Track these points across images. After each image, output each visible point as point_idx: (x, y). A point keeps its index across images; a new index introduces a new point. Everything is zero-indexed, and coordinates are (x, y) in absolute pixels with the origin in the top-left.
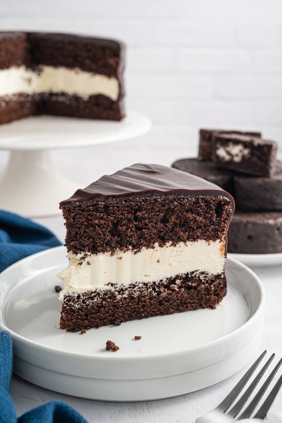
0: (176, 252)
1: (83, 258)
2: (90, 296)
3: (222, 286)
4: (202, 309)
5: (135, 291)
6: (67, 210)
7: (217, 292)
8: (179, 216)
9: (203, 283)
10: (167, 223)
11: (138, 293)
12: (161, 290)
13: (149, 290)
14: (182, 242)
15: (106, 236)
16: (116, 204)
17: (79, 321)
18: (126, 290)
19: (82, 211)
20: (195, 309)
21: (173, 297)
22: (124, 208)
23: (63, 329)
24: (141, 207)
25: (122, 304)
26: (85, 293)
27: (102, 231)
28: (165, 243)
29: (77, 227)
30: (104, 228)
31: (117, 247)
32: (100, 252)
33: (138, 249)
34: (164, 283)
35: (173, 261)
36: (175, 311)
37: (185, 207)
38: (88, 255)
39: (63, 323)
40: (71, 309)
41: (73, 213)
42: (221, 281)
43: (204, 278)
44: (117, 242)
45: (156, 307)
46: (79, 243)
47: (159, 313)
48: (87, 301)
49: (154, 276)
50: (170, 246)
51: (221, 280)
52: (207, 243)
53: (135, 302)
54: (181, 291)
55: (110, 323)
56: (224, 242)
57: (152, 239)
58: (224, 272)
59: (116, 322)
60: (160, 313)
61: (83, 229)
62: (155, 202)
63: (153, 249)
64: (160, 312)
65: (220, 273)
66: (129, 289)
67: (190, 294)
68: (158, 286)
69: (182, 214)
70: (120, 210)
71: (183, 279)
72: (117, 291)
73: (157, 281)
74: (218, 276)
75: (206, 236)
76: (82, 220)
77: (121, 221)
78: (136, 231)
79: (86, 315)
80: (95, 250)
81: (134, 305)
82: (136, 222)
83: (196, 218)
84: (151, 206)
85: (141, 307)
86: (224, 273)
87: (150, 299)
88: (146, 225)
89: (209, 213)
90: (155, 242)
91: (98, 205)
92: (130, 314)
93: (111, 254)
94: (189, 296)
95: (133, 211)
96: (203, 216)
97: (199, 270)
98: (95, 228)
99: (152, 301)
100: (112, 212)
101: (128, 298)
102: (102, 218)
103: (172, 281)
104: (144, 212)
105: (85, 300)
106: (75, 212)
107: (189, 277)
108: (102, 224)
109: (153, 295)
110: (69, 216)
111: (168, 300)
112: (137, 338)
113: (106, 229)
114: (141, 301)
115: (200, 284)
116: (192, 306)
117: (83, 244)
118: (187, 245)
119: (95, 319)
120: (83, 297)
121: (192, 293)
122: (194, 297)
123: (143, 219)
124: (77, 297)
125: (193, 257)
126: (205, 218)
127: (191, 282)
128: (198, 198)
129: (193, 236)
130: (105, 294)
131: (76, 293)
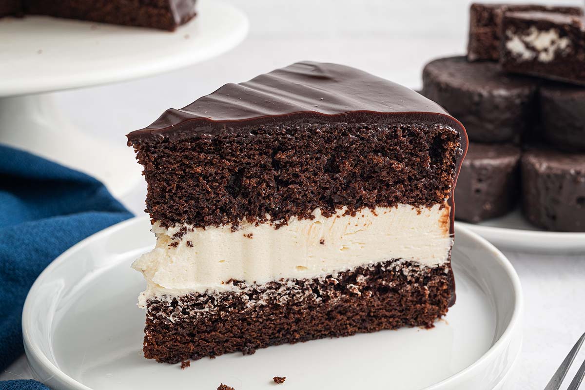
0: (356, 225)
1: (179, 235)
2: (196, 301)
3: (445, 287)
4: (409, 327)
5: (279, 294)
6: (143, 147)
7: (437, 299)
8: (360, 161)
9: (410, 283)
10: (337, 173)
11: (287, 298)
12: (329, 294)
13: (307, 293)
14: (367, 208)
15: (220, 196)
16: (236, 137)
17: (178, 344)
18: (263, 291)
19: (171, 151)
20: (395, 327)
21: (352, 307)
22: (252, 145)
23: (149, 358)
24: (285, 143)
25: (256, 317)
26: (187, 297)
27: (212, 187)
28: (334, 210)
29: (163, 178)
30: (216, 181)
31: (243, 215)
32: (210, 224)
33: (282, 220)
34: (334, 281)
35: (350, 243)
36: (357, 330)
37: (371, 143)
38: (187, 229)
39: (149, 348)
40: (162, 323)
41: (154, 153)
42: (444, 279)
43: (410, 274)
44: (243, 207)
45: (323, 323)
46: (169, 207)
47: (327, 333)
48: (191, 310)
49: (314, 269)
50: (343, 215)
51: (445, 277)
52: (415, 209)
53: (281, 313)
54: (367, 296)
55: (236, 349)
56: (448, 208)
57: (309, 202)
58: (449, 262)
59: (246, 348)
60: (330, 333)
61: (174, 184)
62: (312, 134)
63: (312, 219)
64: (329, 331)
65: (440, 265)
66: (268, 291)
67: (386, 301)
68: (322, 287)
69: (365, 157)
70: (244, 148)
71: (370, 275)
72: (246, 294)
73: (321, 277)
74: (438, 270)
75: (412, 197)
76: (172, 167)
77: (248, 169)
78: (278, 188)
79: (192, 335)
80: (200, 221)
81: (280, 318)
82: (276, 170)
83: (391, 164)
84: (305, 141)
85: (292, 322)
86: (449, 265)
87: (310, 308)
88: (296, 176)
89: (417, 156)
90: (314, 207)
91: (201, 139)
92: (273, 334)
93: (232, 228)
94: (384, 305)
95: (271, 151)
96: (406, 160)
97: (400, 258)
98: (198, 181)
99: (314, 313)
100: (229, 153)
101: (266, 306)
102: (211, 163)
103: (349, 277)
104: (291, 153)
105: (188, 308)
106: (159, 151)
107: (383, 272)
108: (211, 175)
109: (314, 301)
110: (147, 158)
111: (344, 310)
112: (278, 380)
113: (220, 184)
114: (292, 311)
115: (404, 283)
116: (390, 323)
117: (177, 209)
118: (376, 213)
119: (209, 342)
120: (183, 304)
121: (389, 299)
122: (393, 306)
123: (290, 166)
124: (171, 303)
125: (388, 235)
126: (411, 164)
127: (386, 280)
128: (395, 127)
129: (387, 198)
130: (223, 299)
131: (169, 297)
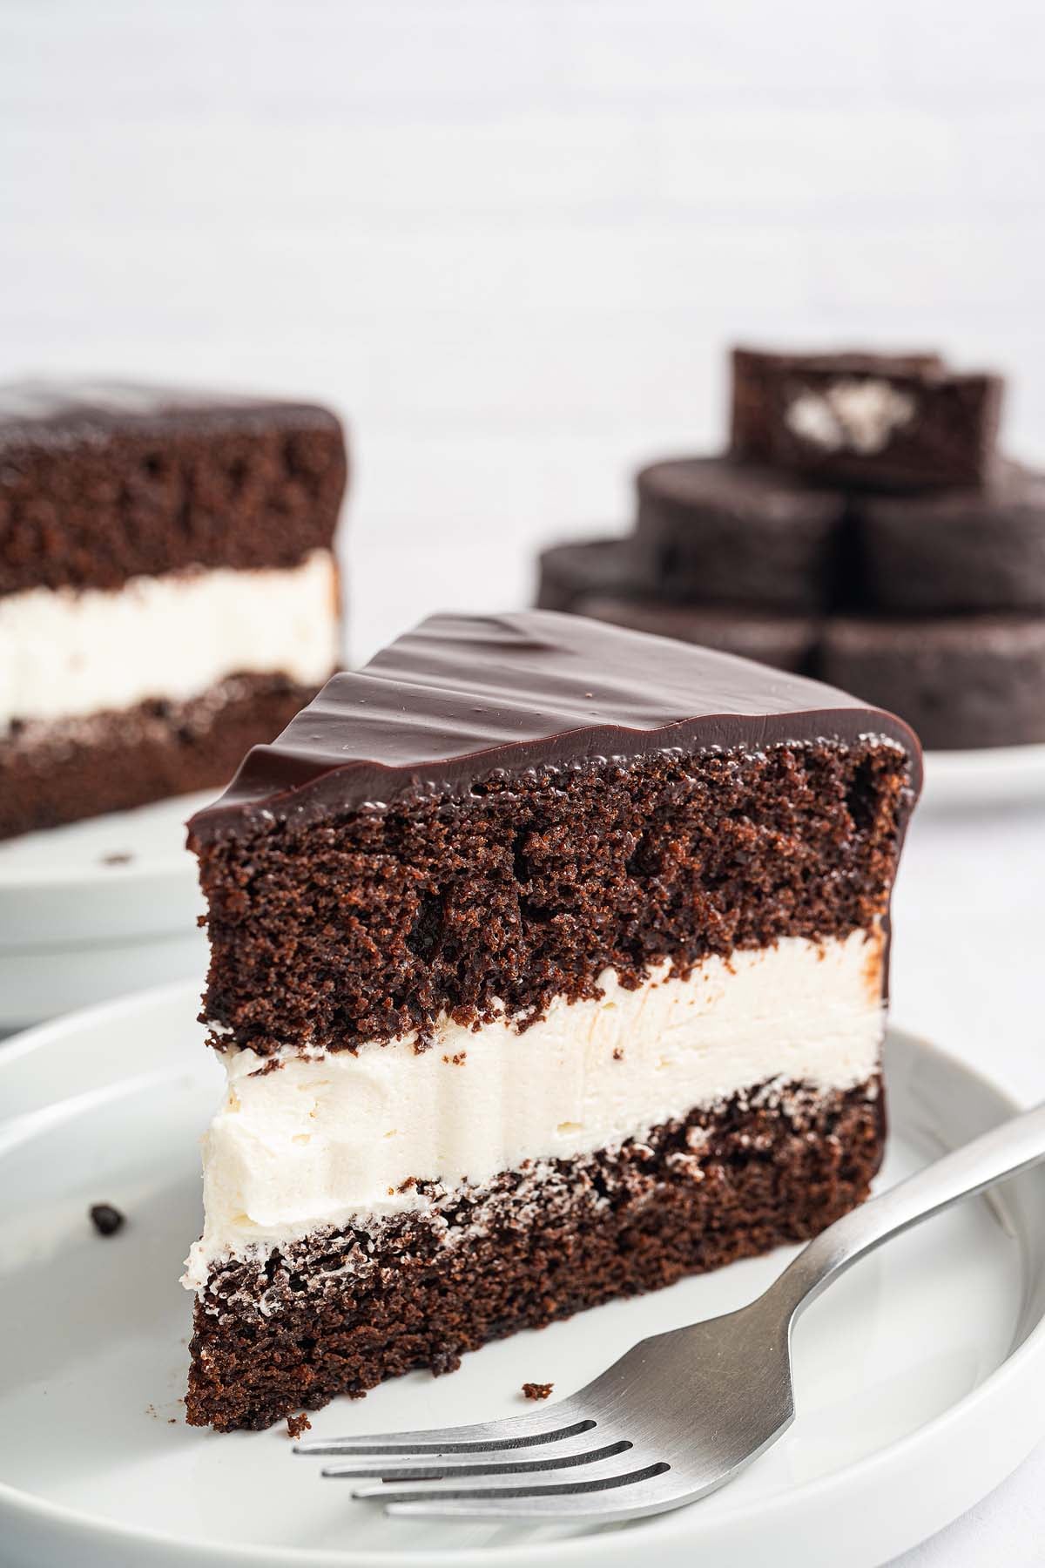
0: (692, 1003)
2: (325, 1249)
3: (868, 1134)
5: (517, 1203)
6: (222, 851)
7: (853, 1165)
8: (703, 839)
9: (798, 1133)
10: (656, 874)
11: (533, 1211)
12: (629, 1185)
13: (579, 1190)
14: (715, 957)
15: (396, 962)
16: (438, 805)
17: (275, 1373)
18: (481, 1201)
19: (288, 854)
21: (676, 1211)
22: (473, 823)
23: (200, 1424)
24: (547, 809)
25: (462, 1271)
26: (306, 1242)
27: (377, 941)
28: (645, 971)
29: (264, 929)
30: (387, 923)
31: (438, 1007)
32: (367, 1040)
33: (532, 1010)
34: (642, 1152)
35: (677, 1048)
37: (729, 794)
38: (314, 1057)
39: (204, 1393)
40: (238, 1322)
41: (247, 863)
42: (867, 1113)
43: (800, 1110)
44: (443, 984)
45: (606, 1265)
47: (615, 1287)
48: (311, 1276)
49: (598, 1126)
50: (665, 981)
51: (868, 1108)
52: (815, 948)
53: (517, 1251)
54: (712, 1178)
55: (412, 1363)
56: (879, 938)
57: (591, 956)
58: (878, 1070)
59: (440, 1357)
60: (623, 1287)
61: (291, 941)
62: (606, 782)
63: (598, 999)
64: (620, 1282)
65: (862, 1081)
66: (493, 1198)
67: (745, 1187)
68: (614, 1169)
69: (716, 830)
70: (455, 833)
71: (716, 1125)
72: (443, 1214)
73: (613, 1146)
74: (854, 1096)
75: (808, 919)
76: (290, 896)
77: (461, 885)
78: (524, 927)
79: (307, 1344)
80: (345, 1033)
81: (514, 1268)
82: (524, 882)
84: (591, 802)
85: (542, 1272)
86: (878, 1078)
87: (583, 1229)
88: (567, 891)
89: (822, 817)
90: (602, 966)
91: (361, 815)
92: (496, 1309)
93: (418, 1042)
94: (742, 1196)
95: (514, 834)
96: (799, 829)
97: (779, 1075)
98: (346, 926)
99: (591, 1240)
100: (422, 847)
101: (488, 1238)
102: (379, 879)
103: (672, 1138)
104: (559, 831)
105: (303, 1273)
106: (259, 857)
107: (742, 1113)
108: (377, 909)
109: (592, 1209)
110: (230, 880)
111: (656, 1223)
113: (397, 929)
114: (542, 1244)
115: (785, 1136)
117: (291, 1010)
118: (734, 967)
119: (348, 1356)
120: (295, 1261)
121: (753, 1181)
122: (761, 1196)
123: (553, 868)
124: (267, 1264)
125: (758, 1018)
126: (809, 838)
127: (749, 1134)
128: (781, 749)
129: (758, 927)
130: (389, 1236)
131: (261, 1248)
